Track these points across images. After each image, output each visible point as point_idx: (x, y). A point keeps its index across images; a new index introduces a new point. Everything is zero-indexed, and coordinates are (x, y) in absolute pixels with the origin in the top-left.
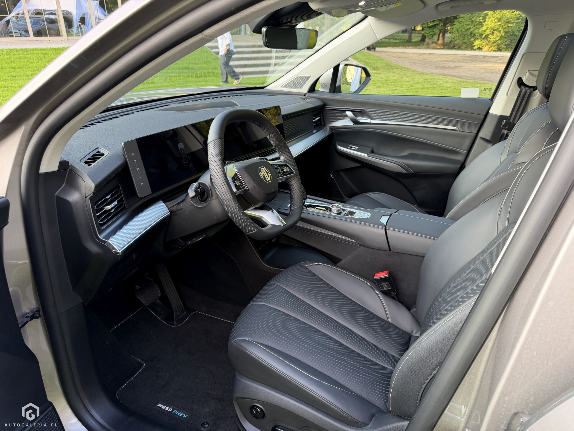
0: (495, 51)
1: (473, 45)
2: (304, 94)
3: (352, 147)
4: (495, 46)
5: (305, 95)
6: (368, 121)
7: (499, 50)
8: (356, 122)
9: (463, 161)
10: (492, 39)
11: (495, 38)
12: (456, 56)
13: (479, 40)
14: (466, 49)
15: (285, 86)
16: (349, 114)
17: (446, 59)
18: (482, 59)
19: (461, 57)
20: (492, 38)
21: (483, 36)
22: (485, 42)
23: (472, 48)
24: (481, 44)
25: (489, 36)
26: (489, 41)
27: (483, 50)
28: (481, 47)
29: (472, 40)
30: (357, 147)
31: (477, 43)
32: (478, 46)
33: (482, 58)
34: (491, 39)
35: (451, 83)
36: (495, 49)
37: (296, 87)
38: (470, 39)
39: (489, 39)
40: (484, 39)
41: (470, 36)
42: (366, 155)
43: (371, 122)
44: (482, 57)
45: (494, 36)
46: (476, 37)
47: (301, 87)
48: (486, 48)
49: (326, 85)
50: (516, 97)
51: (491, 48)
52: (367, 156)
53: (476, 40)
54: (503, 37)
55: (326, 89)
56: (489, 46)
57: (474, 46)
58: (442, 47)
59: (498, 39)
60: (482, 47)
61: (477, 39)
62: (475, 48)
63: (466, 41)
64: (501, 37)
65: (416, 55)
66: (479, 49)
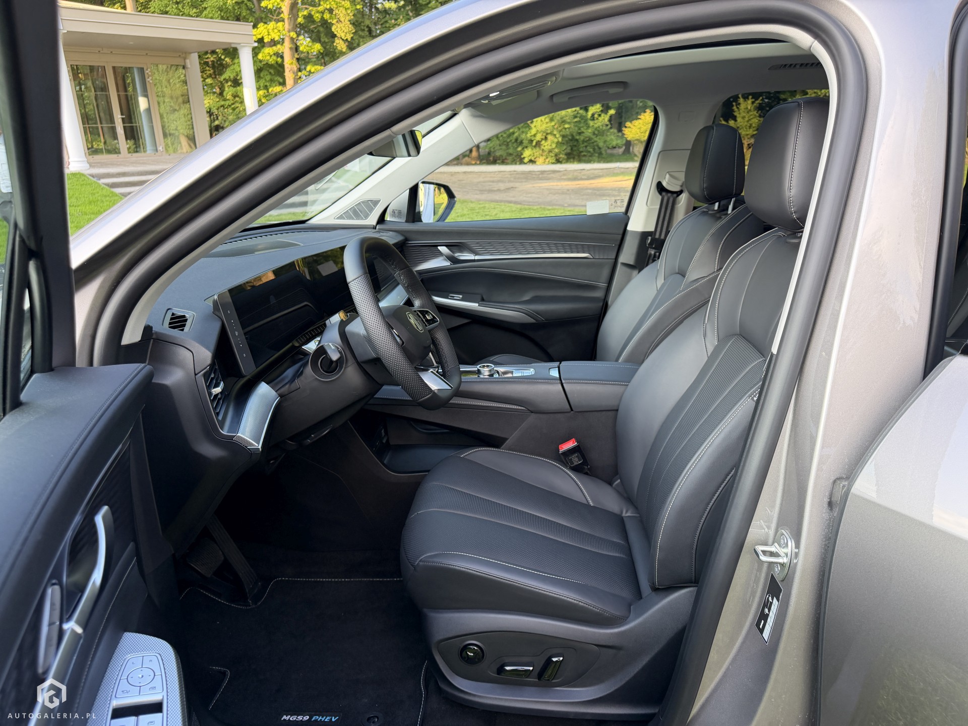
0: (553, 163)
1: (522, 157)
2: (373, 226)
3: (454, 297)
4: (552, 157)
5: (375, 228)
6: (471, 257)
7: (558, 161)
8: (454, 260)
9: (603, 298)
10: (546, 147)
11: (551, 146)
12: (502, 173)
13: (530, 149)
14: (514, 162)
15: (341, 217)
16: (443, 249)
17: (491, 179)
18: (541, 176)
19: (511, 174)
20: (546, 145)
21: (534, 143)
22: (537, 152)
23: (521, 161)
24: (532, 155)
25: (542, 143)
26: (543, 150)
27: (537, 163)
28: (533, 159)
29: (519, 149)
30: (461, 296)
31: (527, 154)
32: (530, 158)
33: (539, 175)
34: (544, 146)
35: (509, 212)
36: (553, 161)
37: (358, 217)
38: (517, 148)
39: (542, 147)
40: (535, 146)
41: (515, 144)
42: (477, 305)
43: (476, 259)
44: (539, 173)
45: (549, 142)
46: (524, 144)
47: (367, 216)
48: (540, 160)
49: (400, 212)
50: (658, 207)
51: (547, 160)
52: (479, 306)
53: (525, 149)
54: (561, 143)
55: (401, 218)
56: (544, 157)
57: (524, 158)
58: (478, 162)
59: (554, 146)
60: (535, 158)
61: (526, 147)
62: (526, 160)
63: (511, 151)
64: (558, 143)
65: (445, 175)
66: (532, 161)
